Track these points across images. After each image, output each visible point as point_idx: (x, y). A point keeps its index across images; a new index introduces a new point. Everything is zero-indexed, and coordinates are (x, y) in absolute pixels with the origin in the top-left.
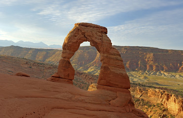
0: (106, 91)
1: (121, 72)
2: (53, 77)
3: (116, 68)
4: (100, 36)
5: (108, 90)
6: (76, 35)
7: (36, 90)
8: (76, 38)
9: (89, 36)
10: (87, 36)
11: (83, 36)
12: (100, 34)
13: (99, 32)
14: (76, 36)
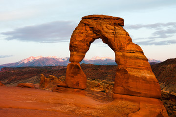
0: (124, 102)
1: (144, 75)
2: (58, 86)
3: (136, 70)
4: (112, 30)
5: (126, 99)
6: (83, 31)
7: (31, 101)
8: (82, 35)
9: (99, 31)
10: (96, 31)
11: (91, 32)
12: (112, 27)
13: (110, 25)
14: (82, 33)
